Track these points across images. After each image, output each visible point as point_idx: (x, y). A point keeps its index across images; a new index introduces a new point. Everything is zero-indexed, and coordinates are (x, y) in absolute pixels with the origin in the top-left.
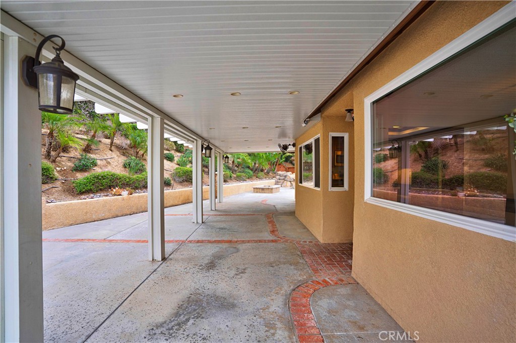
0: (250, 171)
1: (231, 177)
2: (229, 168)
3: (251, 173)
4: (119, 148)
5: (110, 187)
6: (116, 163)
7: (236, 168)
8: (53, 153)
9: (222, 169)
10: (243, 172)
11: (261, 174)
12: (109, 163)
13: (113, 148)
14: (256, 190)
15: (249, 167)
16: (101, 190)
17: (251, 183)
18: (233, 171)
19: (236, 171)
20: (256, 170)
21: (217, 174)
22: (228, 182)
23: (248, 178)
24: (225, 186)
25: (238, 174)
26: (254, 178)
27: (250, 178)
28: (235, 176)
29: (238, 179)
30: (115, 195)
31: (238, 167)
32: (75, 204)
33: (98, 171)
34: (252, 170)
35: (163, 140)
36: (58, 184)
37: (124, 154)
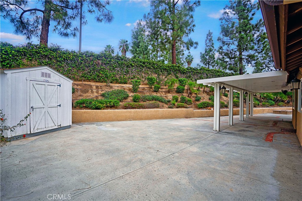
0: (272, 102)
1: (258, 104)
2: (258, 100)
3: (273, 102)
4: (206, 92)
5: (207, 107)
6: (206, 98)
7: (262, 100)
8: (190, 95)
9: (253, 100)
10: (267, 102)
11: (281, 103)
12: (204, 98)
13: (204, 92)
14: (275, 112)
15: (271, 99)
16: (204, 107)
17: (272, 108)
18: (261, 101)
19: (262, 101)
20: (277, 101)
21: (250, 103)
22: (256, 107)
23: (271, 105)
24: (254, 109)
25: (264, 103)
26: (275, 105)
27: (272, 105)
28: (261, 104)
29: (263, 106)
30: (209, 109)
31: (264, 99)
32: (199, 111)
33: (201, 101)
34: (274, 101)
35: (233, 92)
36: (193, 105)
37: (208, 94)
